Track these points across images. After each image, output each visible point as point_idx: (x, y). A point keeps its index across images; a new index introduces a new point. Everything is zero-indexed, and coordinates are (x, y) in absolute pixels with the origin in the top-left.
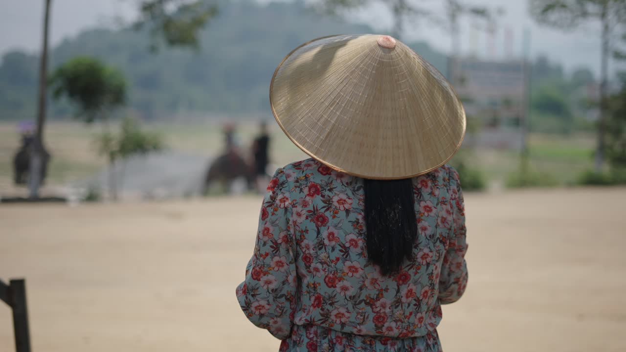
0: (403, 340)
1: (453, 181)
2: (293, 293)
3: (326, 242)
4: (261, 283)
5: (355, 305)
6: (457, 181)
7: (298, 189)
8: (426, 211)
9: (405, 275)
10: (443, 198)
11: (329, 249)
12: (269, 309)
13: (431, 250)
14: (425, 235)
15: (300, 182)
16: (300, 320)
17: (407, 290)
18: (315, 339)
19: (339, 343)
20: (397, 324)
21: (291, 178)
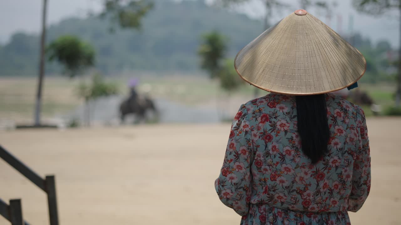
0: (321, 214)
1: (359, 115)
2: (248, 186)
3: (271, 152)
4: (228, 178)
5: (290, 192)
6: (362, 115)
7: (254, 119)
8: (338, 132)
9: (321, 174)
10: (352, 125)
11: (272, 156)
12: (232, 196)
13: (339, 158)
14: (337, 148)
15: (256, 113)
16: (254, 201)
17: (323, 183)
18: (264, 213)
19: (280, 216)
20: (318, 205)
21: (250, 111)
